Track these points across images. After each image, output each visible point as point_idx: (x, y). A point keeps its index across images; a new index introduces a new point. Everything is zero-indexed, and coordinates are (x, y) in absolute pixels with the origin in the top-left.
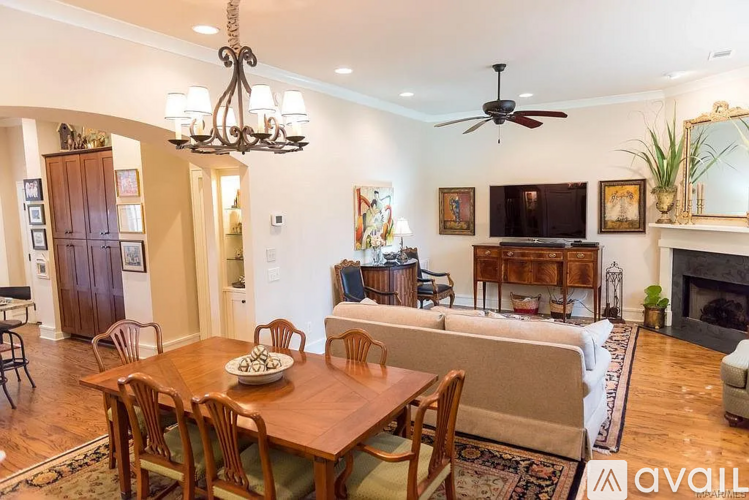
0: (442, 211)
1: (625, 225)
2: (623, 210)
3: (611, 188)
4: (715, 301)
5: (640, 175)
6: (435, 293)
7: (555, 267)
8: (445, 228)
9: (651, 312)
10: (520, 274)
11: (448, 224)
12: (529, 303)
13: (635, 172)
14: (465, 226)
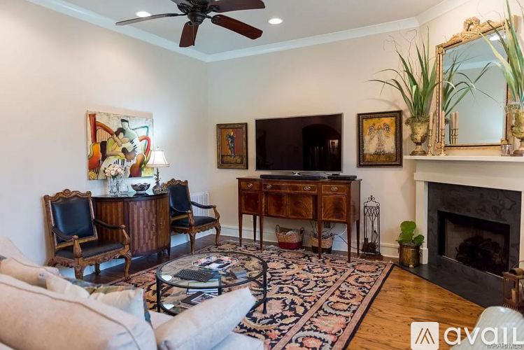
0: (220, 146)
1: (383, 158)
2: (380, 144)
3: (369, 120)
4: (470, 239)
5: (397, 107)
6: (191, 226)
7: (311, 201)
8: (223, 163)
9: (405, 250)
10: (279, 207)
11: (225, 159)
12: (292, 237)
13: (392, 104)
14: (239, 160)
